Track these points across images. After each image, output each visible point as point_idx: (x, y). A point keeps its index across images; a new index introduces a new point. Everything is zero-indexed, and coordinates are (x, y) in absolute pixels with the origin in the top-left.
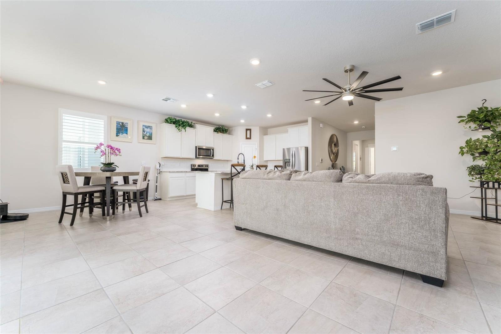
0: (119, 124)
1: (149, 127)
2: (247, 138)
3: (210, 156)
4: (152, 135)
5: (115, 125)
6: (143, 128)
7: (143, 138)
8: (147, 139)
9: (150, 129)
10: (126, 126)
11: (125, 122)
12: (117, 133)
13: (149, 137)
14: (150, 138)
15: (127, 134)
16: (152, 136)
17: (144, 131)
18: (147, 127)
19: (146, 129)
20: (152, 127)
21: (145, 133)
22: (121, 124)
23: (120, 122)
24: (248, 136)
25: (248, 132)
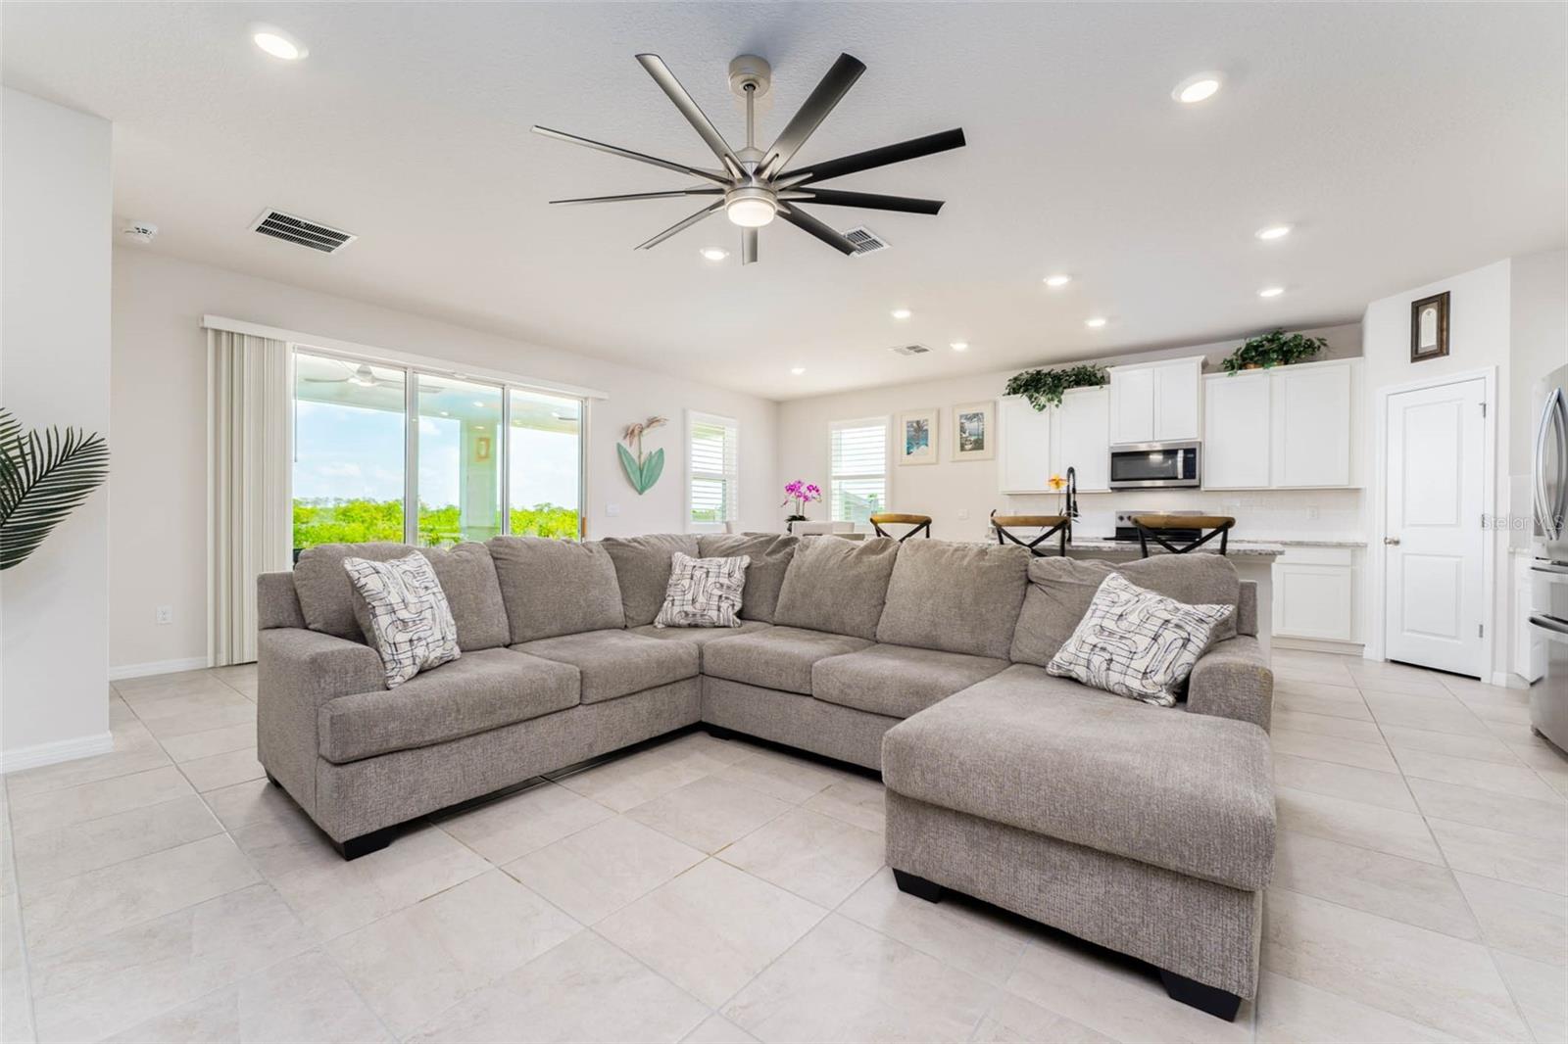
0: (912, 426)
1: (976, 415)
2: (1418, 355)
3: (1176, 478)
4: (983, 435)
5: (905, 429)
6: (962, 423)
7: (962, 449)
8: (970, 450)
9: (979, 420)
10: (925, 428)
11: (920, 417)
12: (908, 448)
13: (976, 441)
14: (979, 445)
15: (927, 445)
16: (982, 440)
17: (963, 430)
18: (971, 418)
19: (968, 425)
20: (982, 414)
21: (967, 434)
22: (915, 425)
23: (913, 422)
24: (1428, 340)
25: (1429, 317)
